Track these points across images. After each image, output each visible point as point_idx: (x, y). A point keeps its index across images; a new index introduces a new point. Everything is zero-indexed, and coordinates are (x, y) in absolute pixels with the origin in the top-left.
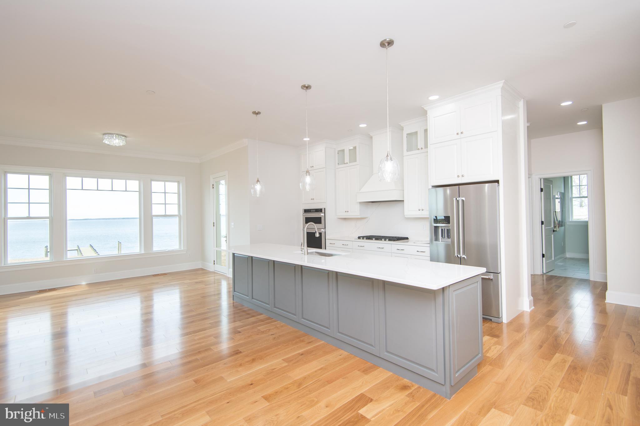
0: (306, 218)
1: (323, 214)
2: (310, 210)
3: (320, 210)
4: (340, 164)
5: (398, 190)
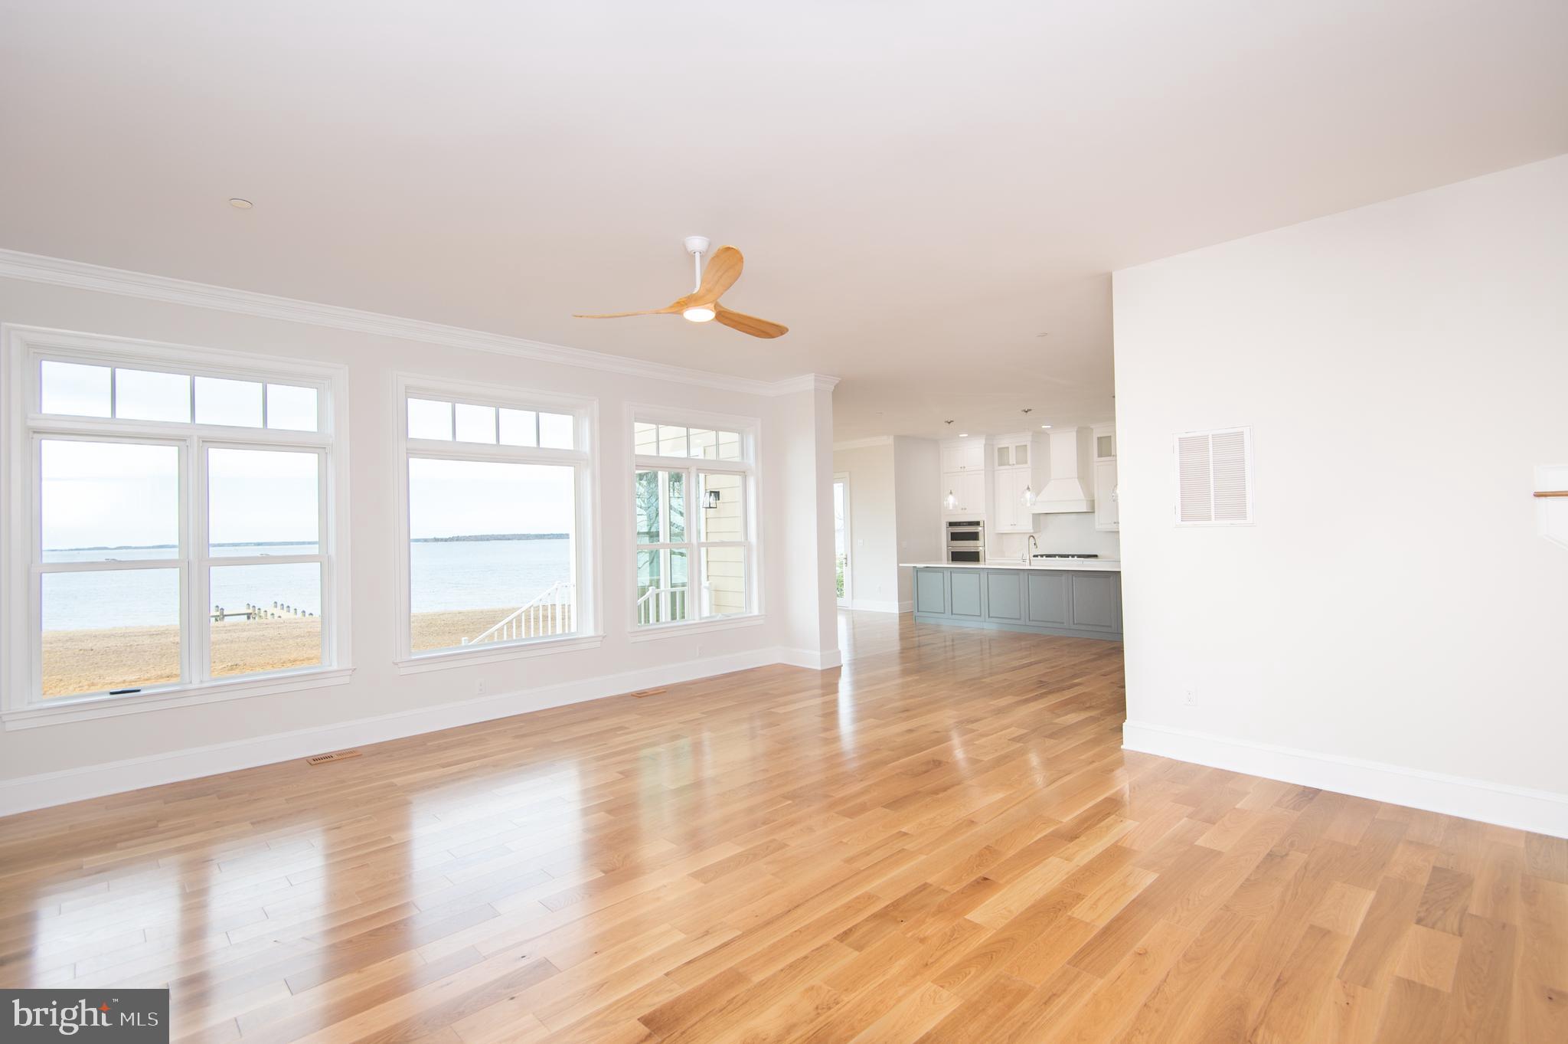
0: (952, 533)
1: (980, 528)
2: (960, 523)
3: (977, 523)
4: (1000, 464)
5: (1087, 501)
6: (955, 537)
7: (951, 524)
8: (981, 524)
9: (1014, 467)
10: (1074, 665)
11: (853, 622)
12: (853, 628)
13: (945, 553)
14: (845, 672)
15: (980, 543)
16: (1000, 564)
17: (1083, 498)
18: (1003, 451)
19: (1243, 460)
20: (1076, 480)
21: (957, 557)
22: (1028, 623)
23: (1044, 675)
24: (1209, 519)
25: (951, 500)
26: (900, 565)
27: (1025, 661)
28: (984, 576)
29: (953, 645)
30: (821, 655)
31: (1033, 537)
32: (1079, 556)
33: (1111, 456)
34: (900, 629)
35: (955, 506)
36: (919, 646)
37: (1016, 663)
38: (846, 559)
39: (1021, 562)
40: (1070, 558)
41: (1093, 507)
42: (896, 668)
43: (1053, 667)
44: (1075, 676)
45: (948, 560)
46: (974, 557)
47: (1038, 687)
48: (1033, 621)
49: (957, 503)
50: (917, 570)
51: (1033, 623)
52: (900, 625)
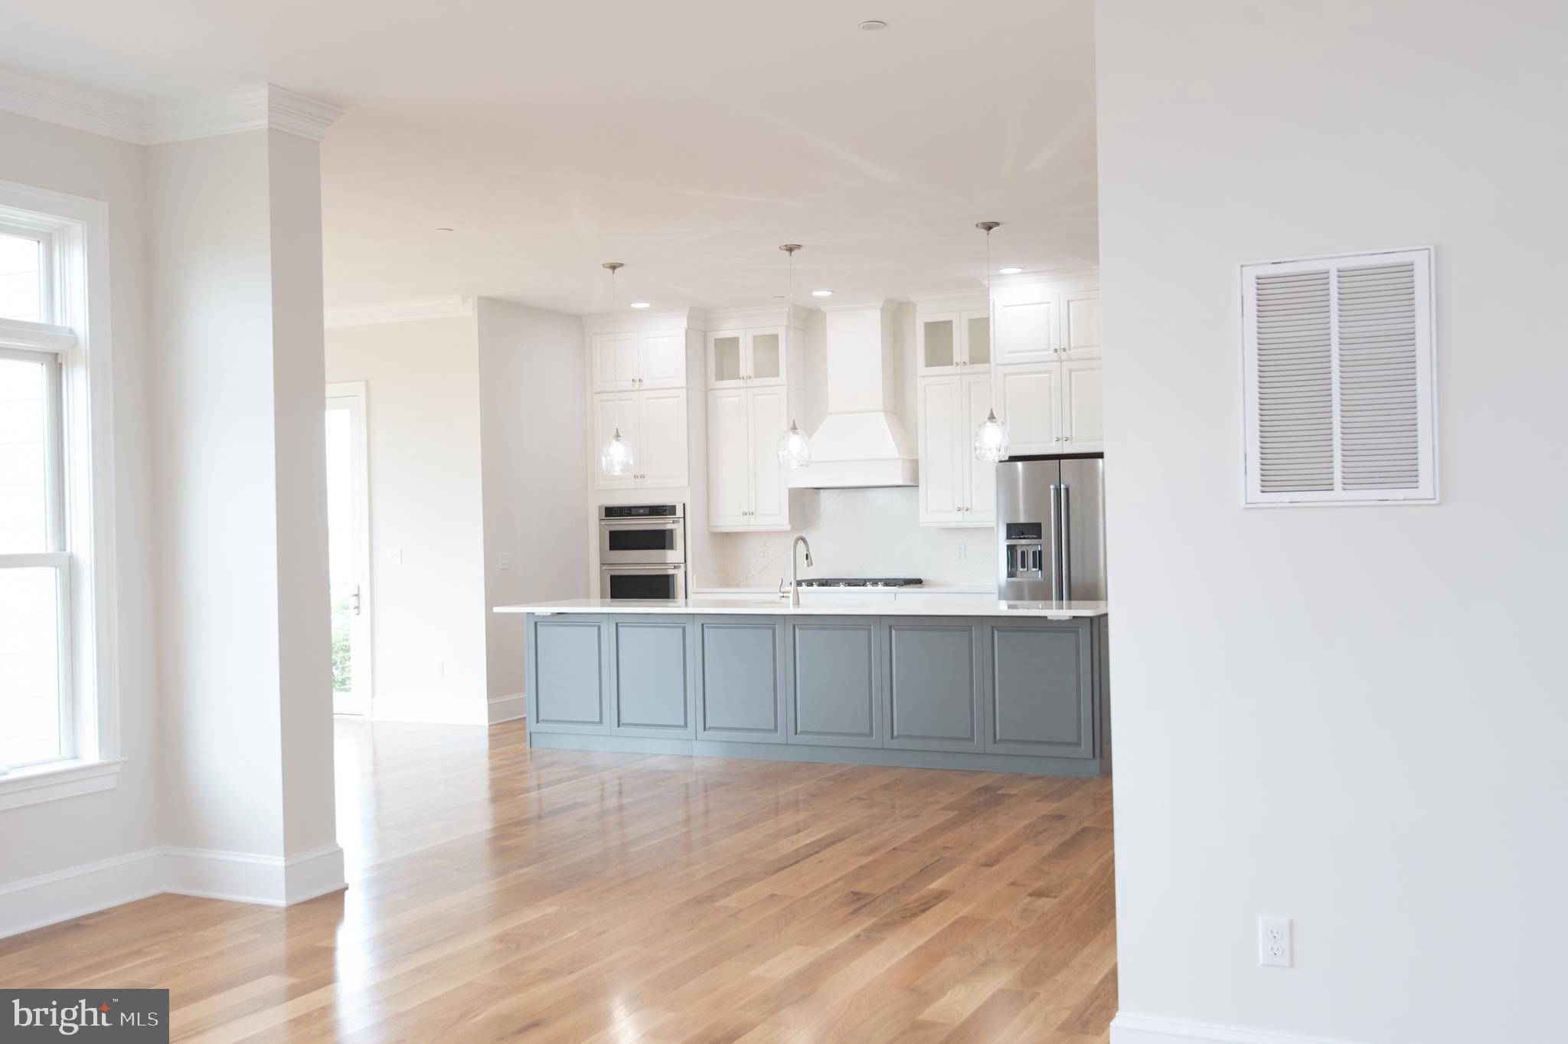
0: (611, 532)
1: (676, 521)
2: (631, 507)
3: (668, 510)
4: (720, 377)
5: (903, 460)
6: (619, 541)
7: (611, 512)
8: (679, 512)
9: (750, 383)
10: (915, 841)
11: (375, 753)
12: (376, 772)
13: (595, 579)
14: (356, 905)
15: (673, 556)
16: (725, 604)
17: (897, 455)
18: (728, 347)
19: (1411, 336)
20: (881, 415)
21: (623, 587)
22: (793, 739)
23: (859, 874)
24: (1329, 487)
25: (616, 456)
26: (496, 610)
27: (806, 839)
28: (693, 632)
29: (621, 808)
30: (287, 867)
31: (803, 540)
32: (888, 583)
33: (951, 364)
34: (493, 769)
35: (626, 468)
36: (539, 817)
37: (787, 847)
38: (357, 595)
39: (776, 597)
40: (869, 587)
41: (915, 474)
42: (480, 889)
43: (873, 850)
44: (927, 872)
45: (603, 596)
46: (659, 587)
47: (854, 912)
48: (802, 733)
49: (631, 462)
50: (537, 622)
51: (800, 739)
52: (490, 758)
